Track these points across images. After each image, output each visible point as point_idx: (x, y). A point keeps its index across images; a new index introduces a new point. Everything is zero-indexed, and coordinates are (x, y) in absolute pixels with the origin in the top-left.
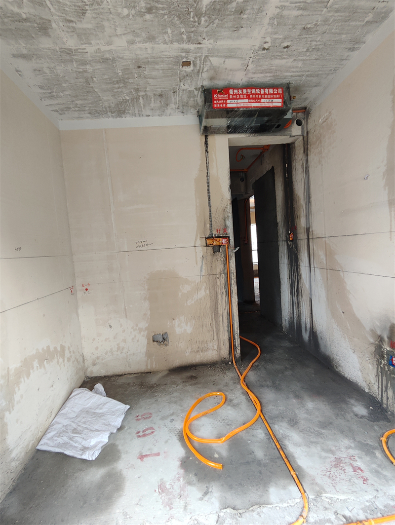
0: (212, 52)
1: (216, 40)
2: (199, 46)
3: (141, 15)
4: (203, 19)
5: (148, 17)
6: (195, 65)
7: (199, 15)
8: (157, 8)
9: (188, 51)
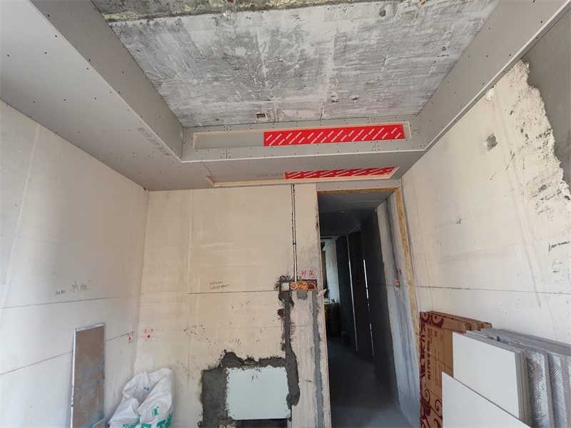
0: (283, 106)
1: (284, 97)
2: (269, 102)
3: (210, 83)
4: (266, 83)
5: (216, 83)
6: (269, 116)
7: (261, 79)
8: (222, 77)
9: (260, 106)
